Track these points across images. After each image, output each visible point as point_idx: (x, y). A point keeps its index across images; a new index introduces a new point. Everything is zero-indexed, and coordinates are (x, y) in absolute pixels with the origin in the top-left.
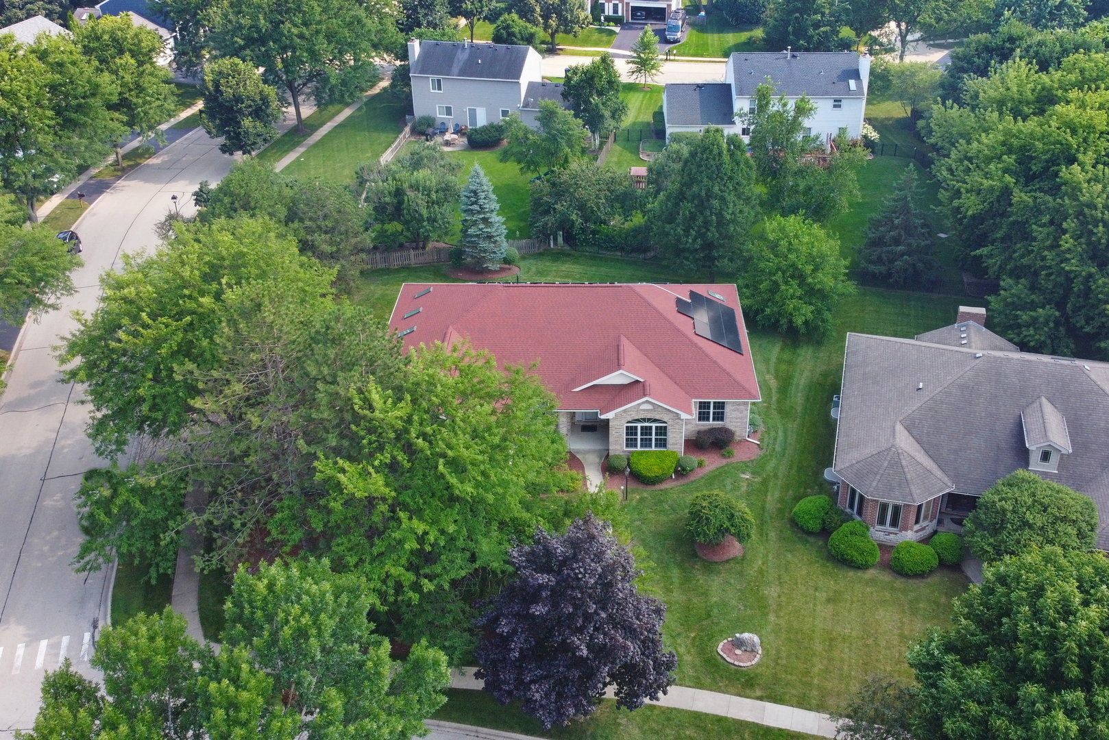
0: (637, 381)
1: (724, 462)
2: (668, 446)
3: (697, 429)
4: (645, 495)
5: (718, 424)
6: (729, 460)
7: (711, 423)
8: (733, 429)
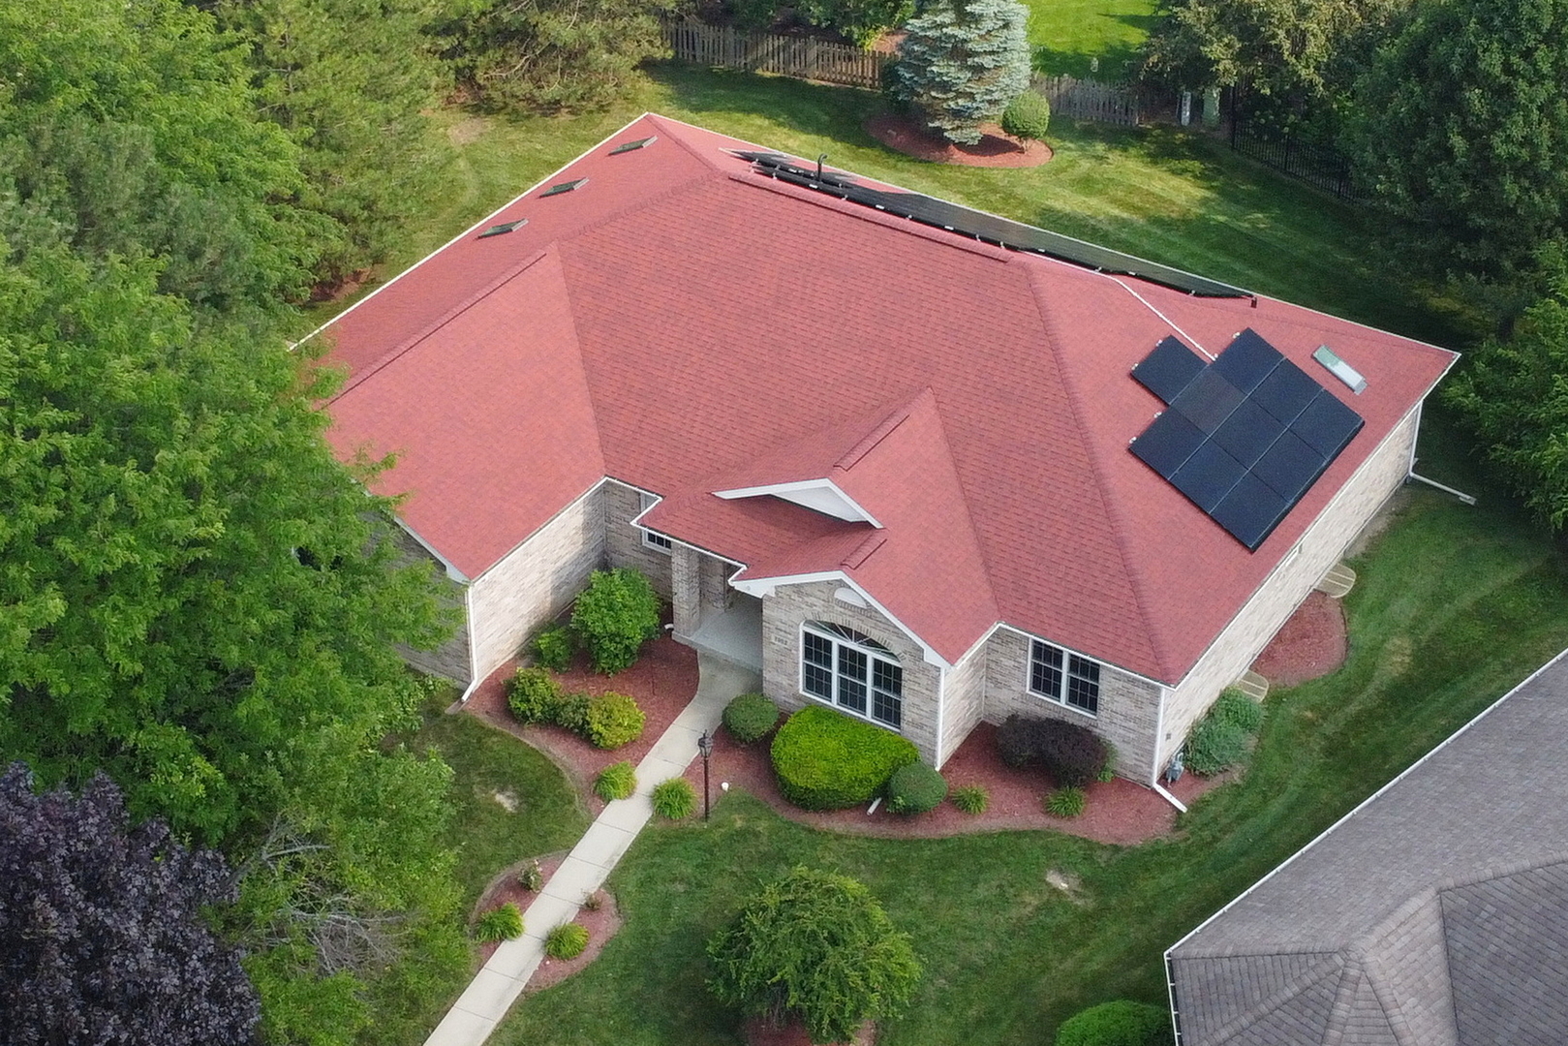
0: (866, 526)
1: (1040, 822)
2: (903, 724)
3: (1017, 705)
4: (762, 826)
5: (1078, 714)
6: (1054, 823)
7: (1061, 705)
8: (1116, 742)
